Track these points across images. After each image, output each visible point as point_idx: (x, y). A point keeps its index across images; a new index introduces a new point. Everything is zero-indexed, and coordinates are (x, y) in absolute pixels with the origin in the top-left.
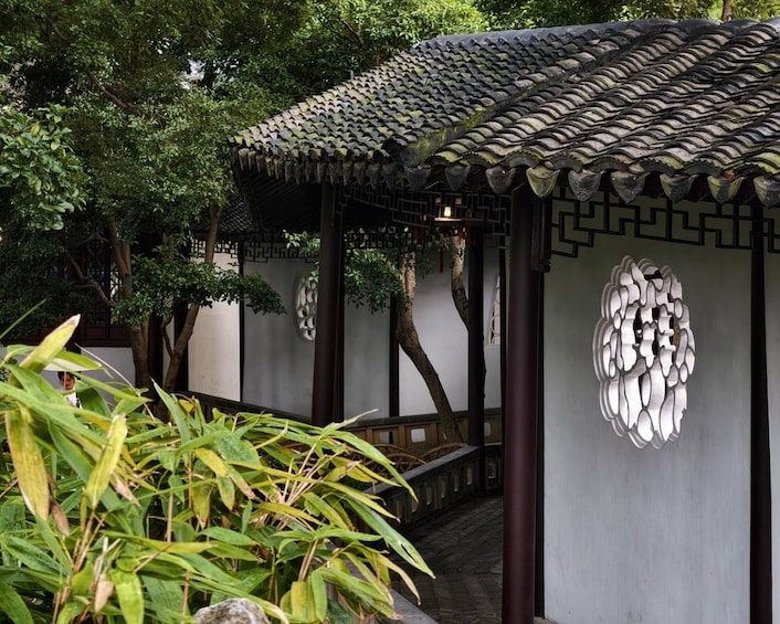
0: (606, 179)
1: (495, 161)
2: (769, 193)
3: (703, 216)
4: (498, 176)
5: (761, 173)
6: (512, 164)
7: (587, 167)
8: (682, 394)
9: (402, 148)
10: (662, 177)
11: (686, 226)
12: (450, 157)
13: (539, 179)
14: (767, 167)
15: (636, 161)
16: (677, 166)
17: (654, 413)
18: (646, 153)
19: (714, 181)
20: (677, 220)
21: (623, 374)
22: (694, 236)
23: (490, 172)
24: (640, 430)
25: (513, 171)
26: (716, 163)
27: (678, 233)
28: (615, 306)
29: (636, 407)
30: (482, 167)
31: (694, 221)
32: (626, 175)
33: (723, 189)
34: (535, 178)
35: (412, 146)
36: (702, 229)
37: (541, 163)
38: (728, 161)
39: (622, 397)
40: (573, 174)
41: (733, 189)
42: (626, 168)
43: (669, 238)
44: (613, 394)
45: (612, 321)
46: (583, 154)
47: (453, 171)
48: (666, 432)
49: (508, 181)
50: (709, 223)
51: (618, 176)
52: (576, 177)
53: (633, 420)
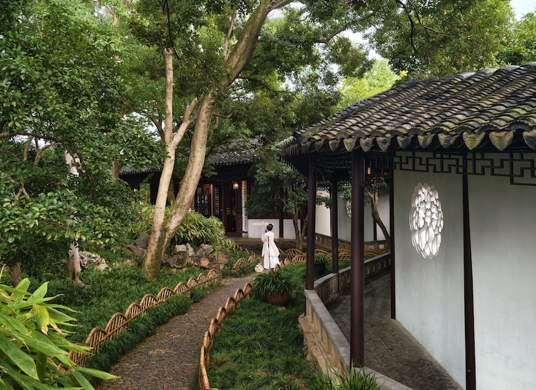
0: (375, 141)
1: (333, 138)
2: (446, 141)
3: (427, 159)
4: (333, 144)
5: (442, 131)
6: (338, 138)
7: (368, 136)
8: (439, 237)
9: (299, 135)
10: (398, 138)
11: (421, 164)
12: (317, 138)
13: (349, 144)
14: (445, 128)
15: (388, 132)
16: (405, 132)
17: (430, 244)
18: (393, 128)
19: (421, 138)
20: (417, 161)
21: (420, 229)
22: (424, 168)
23: (330, 142)
24: (426, 251)
25: (339, 141)
26: (421, 129)
27: (418, 167)
28: (417, 202)
29: (424, 242)
30: (327, 140)
31: (424, 162)
32: (384, 138)
33: (425, 141)
34: (347, 143)
35: (303, 134)
36: (428, 165)
37: (350, 137)
38: (428, 127)
39: (420, 238)
40: (362, 140)
41: (429, 141)
42: (384, 135)
43: (414, 170)
44: (417, 236)
45: (416, 208)
46: (366, 131)
47: (318, 143)
48: (434, 252)
49: (337, 145)
50: (431, 162)
51: (380, 139)
52: (363, 141)
53: (423, 247)
